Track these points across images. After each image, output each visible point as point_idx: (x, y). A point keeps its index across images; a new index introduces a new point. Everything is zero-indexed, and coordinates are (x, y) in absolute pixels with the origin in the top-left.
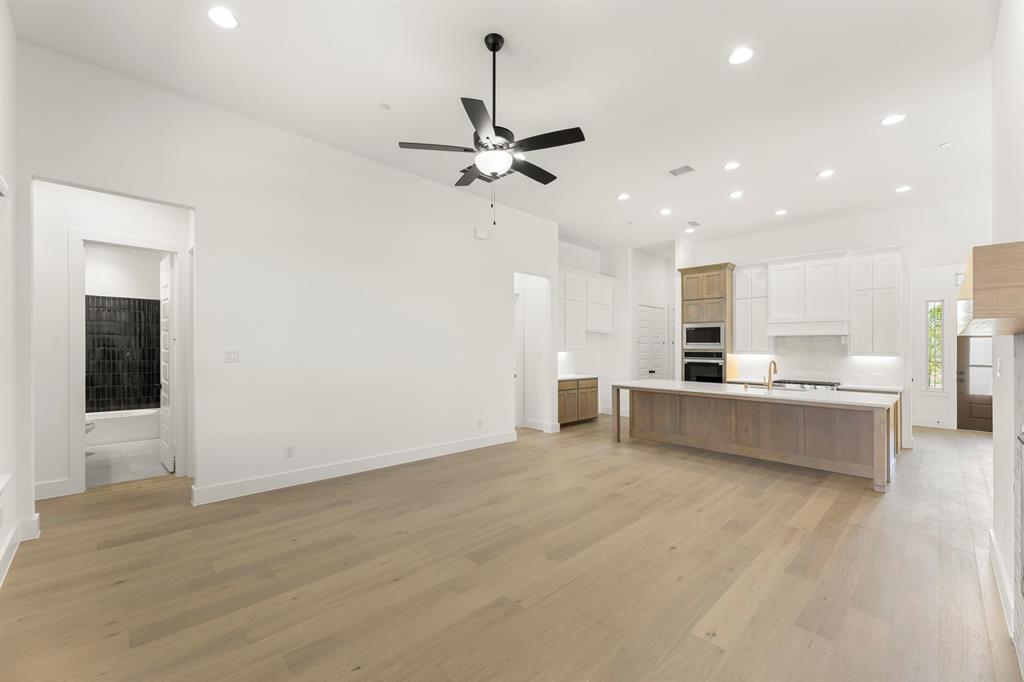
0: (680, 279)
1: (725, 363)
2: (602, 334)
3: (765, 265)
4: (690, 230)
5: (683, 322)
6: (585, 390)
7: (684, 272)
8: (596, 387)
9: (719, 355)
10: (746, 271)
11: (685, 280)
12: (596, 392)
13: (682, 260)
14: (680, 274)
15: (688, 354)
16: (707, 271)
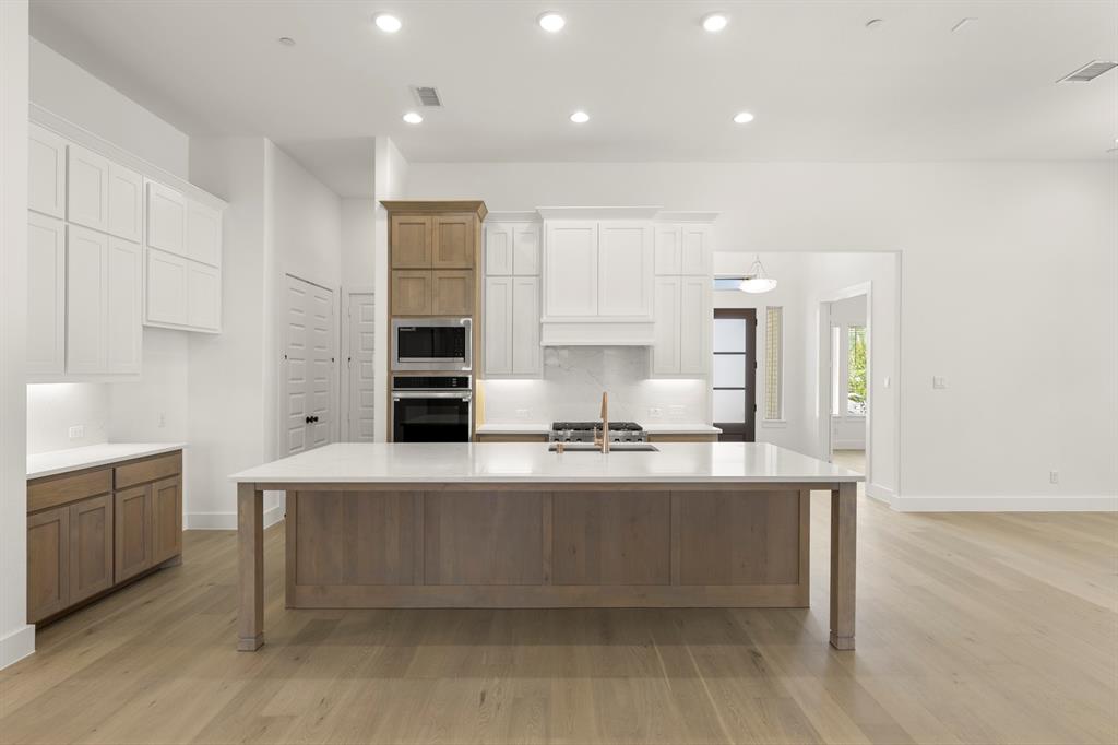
0: (384, 224)
1: (474, 397)
2: (194, 337)
3: (537, 218)
4: (413, 118)
5: (391, 315)
6: (140, 491)
7: (393, 208)
8: (178, 474)
9: (463, 382)
10: (505, 226)
11: (395, 224)
12: (177, 489)
13: (388, 183)
14: (385, 212)
15: (400, 382)
16: (439, 213)
